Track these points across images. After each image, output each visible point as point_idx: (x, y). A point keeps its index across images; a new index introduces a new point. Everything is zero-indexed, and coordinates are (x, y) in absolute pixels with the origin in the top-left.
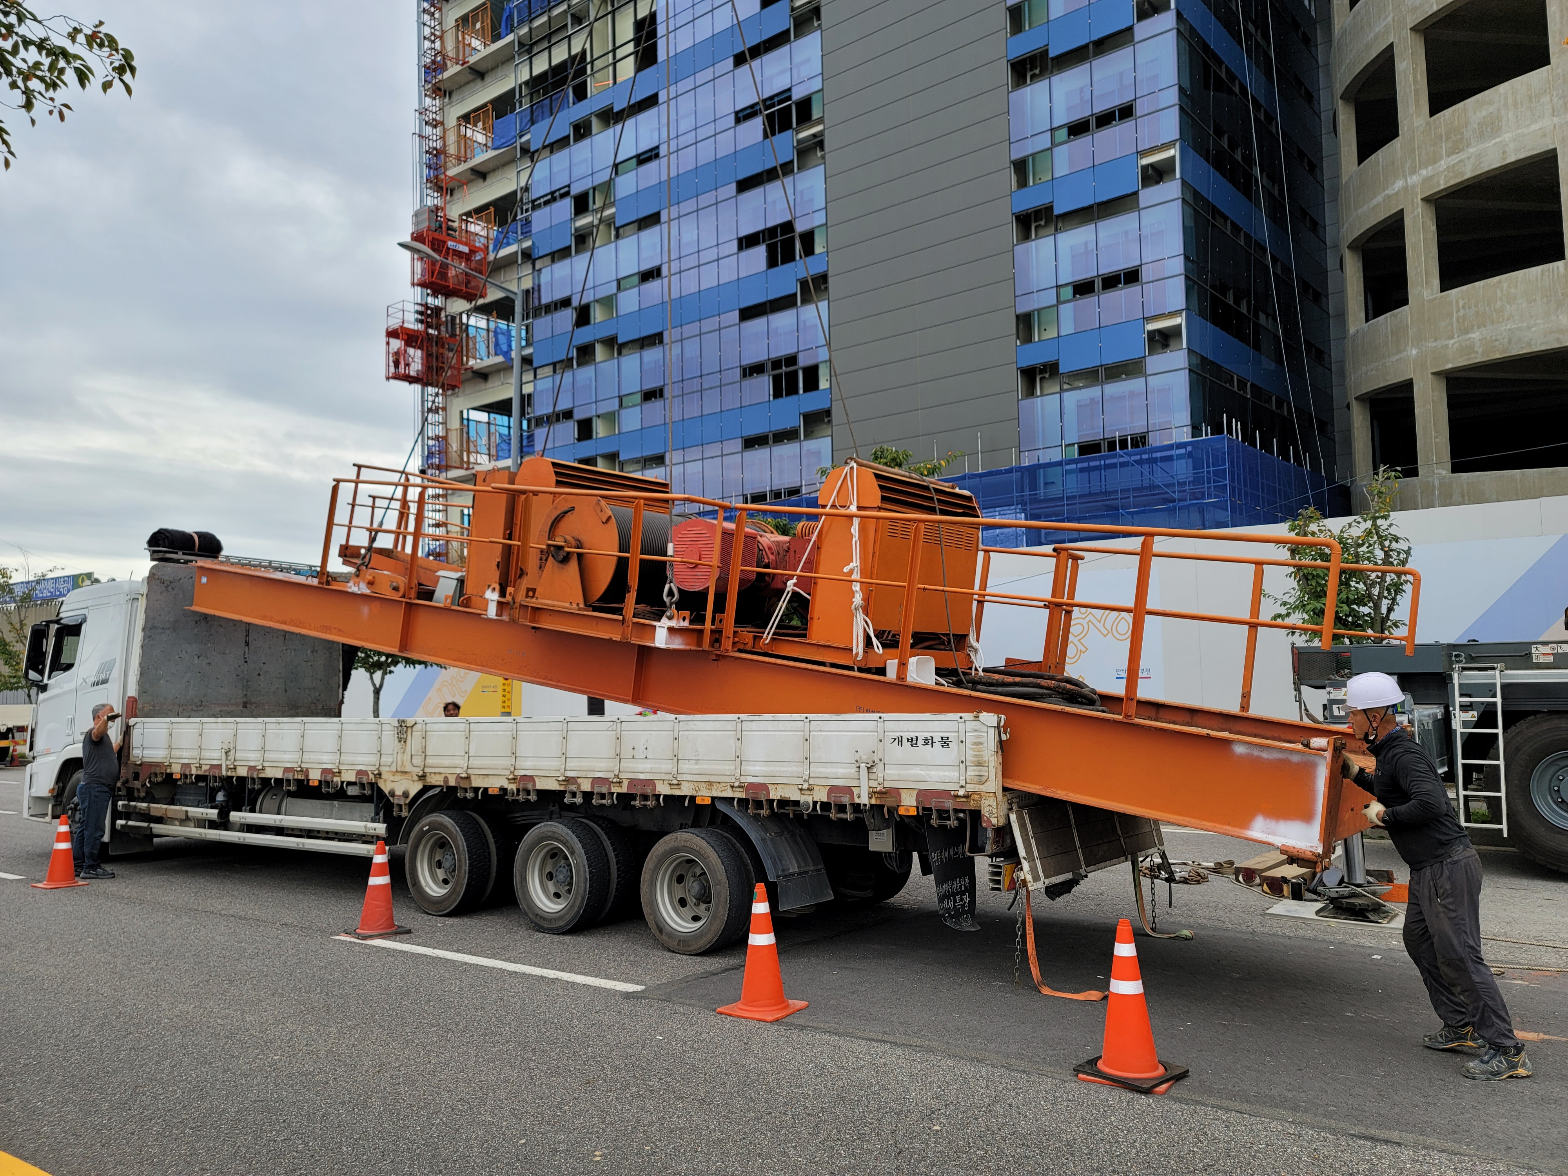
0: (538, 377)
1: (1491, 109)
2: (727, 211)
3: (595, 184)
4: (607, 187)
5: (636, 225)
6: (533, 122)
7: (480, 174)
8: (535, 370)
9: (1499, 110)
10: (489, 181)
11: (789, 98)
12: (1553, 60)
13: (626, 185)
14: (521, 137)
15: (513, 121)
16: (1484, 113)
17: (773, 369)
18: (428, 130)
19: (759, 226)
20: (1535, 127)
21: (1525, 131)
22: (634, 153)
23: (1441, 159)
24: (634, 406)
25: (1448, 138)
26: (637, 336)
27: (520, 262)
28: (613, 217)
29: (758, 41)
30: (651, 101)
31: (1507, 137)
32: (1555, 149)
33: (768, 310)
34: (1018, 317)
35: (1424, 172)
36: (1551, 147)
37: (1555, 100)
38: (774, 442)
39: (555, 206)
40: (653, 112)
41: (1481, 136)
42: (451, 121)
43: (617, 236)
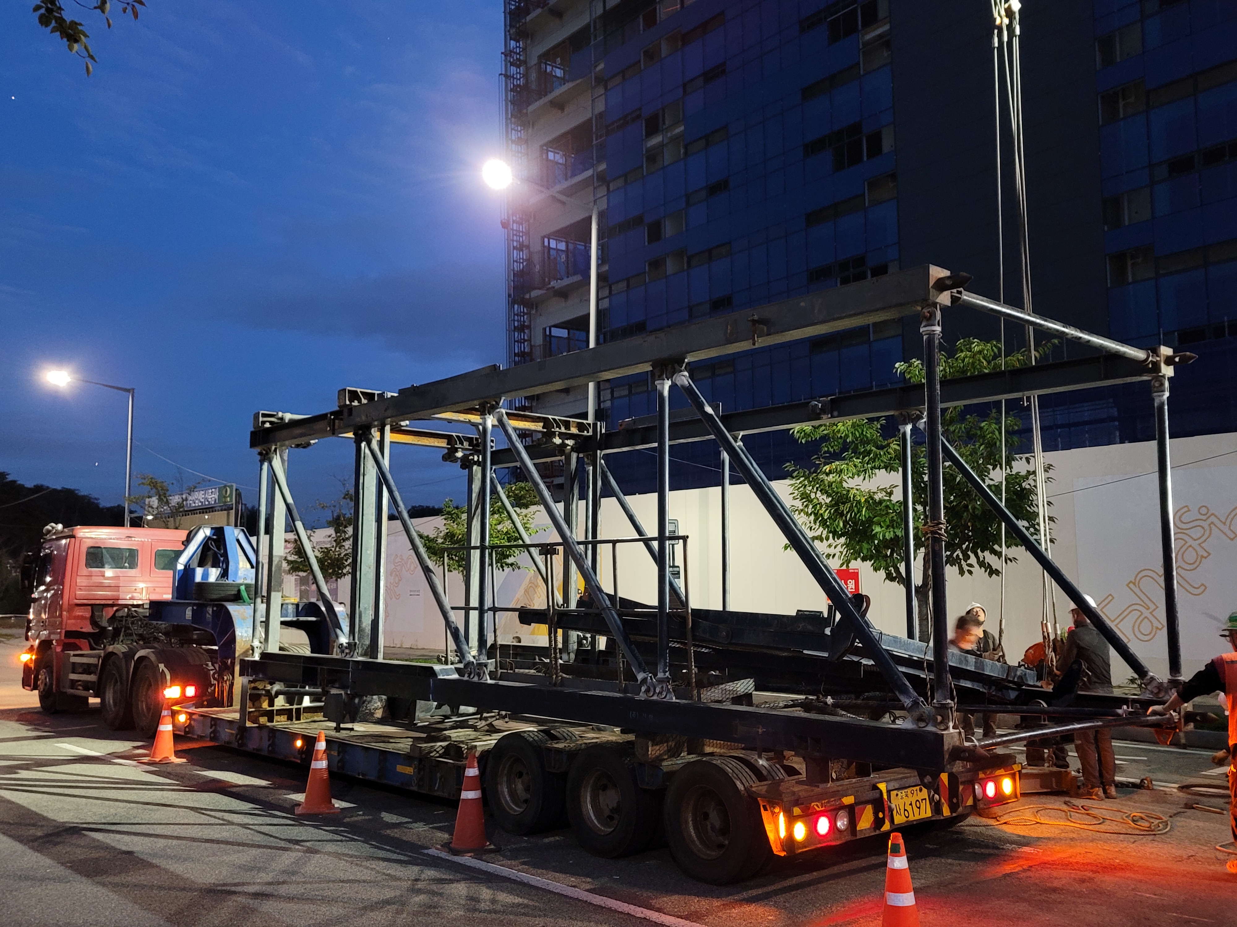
0: (613, 294)
2: (792, 119)
3: (664, 104)
4: (676, 107)
5: (703, 139)
6: (606, 52)
7: (559, 106)
8: (611, 288)
10: (566, 111)
13: (693, 102)
14: (595, 67)
17: (841, 272)
18: (513, 70)
19: (825, 131)
22: (701, 72)
24: (703, 315)
26: (705, 247)
28: (681, 134)
33: (834, 213)
34: (1105, 201)
39: (627, 129)
40: (720, 29)
42: (534, 61)
43: (686, 153)
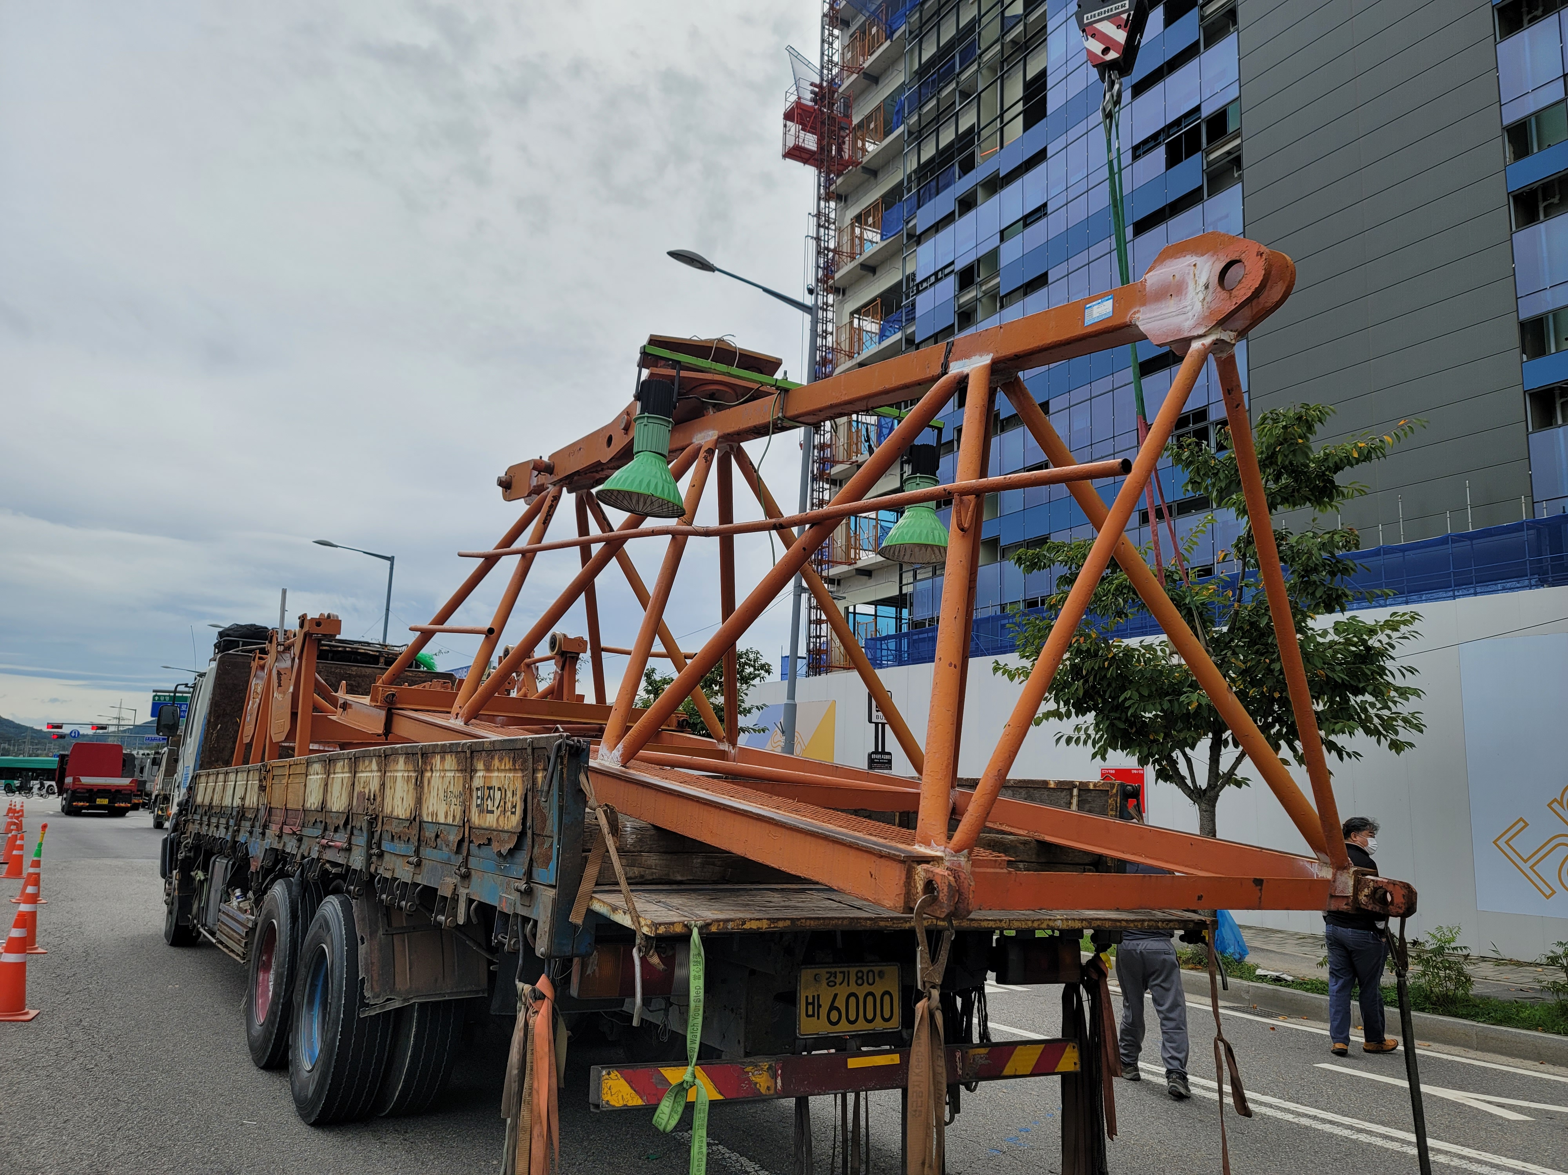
3: (979, 256)
4: (993, 257)
7: (870, 269)
10: (879, 274)
11: (1198, 117)
14: (907, 223)
15: (903, 207)
17: (1178, 428)
18: (821, 232)
22: (1021, 216)
29: (1162, 62)
30: (1040, 156)
34: (1521, 325)
38: (1179, 514)
39: (938, 286)
40: (1041, 168)
42: (846, 223)
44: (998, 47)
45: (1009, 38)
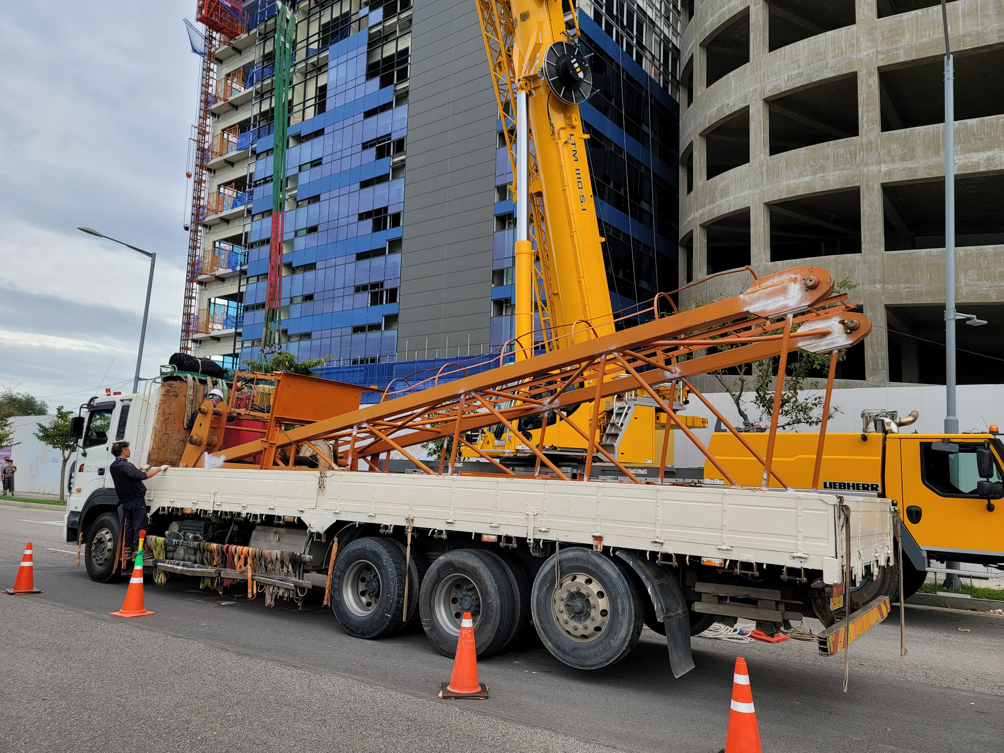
0: (249, 283)
1: (726, 182)
2: (354, 197)
4: (295, 178)
5: (307, 201)
6: (259, 137)
7: (230, 163)
8: (248, 278)
9: (728, 183)
10: (235, 167)
11: (390, 139)
12: (751, 160)
13: (304, 178)
14: (252, 145)
15: (250, 135)
16: (723, 184)
17: (371, 289)
19: (369, 209)
20: (742, 194)
21: (738, 196)
22: (309, 161)
23: (706, 205)
24: (298, 304)
25: (709, 195)
26: (303, 264)
27: (245, 216)
28: (296, 195)
29: (377, 106)
30: (319, 133)
31: (731, 197)
32: (749, 207)
33: (371, 255)
34: (493, 272)
35: (700, 211)
36: (748, 206)
37: (751, 181)
38: (368, 330)
39: (267, 185)
40: (321, 138)
41: (722, 197)
42: (217, 131)
43: (297, 206)
44: (304, 64)
45: (310, 61)
